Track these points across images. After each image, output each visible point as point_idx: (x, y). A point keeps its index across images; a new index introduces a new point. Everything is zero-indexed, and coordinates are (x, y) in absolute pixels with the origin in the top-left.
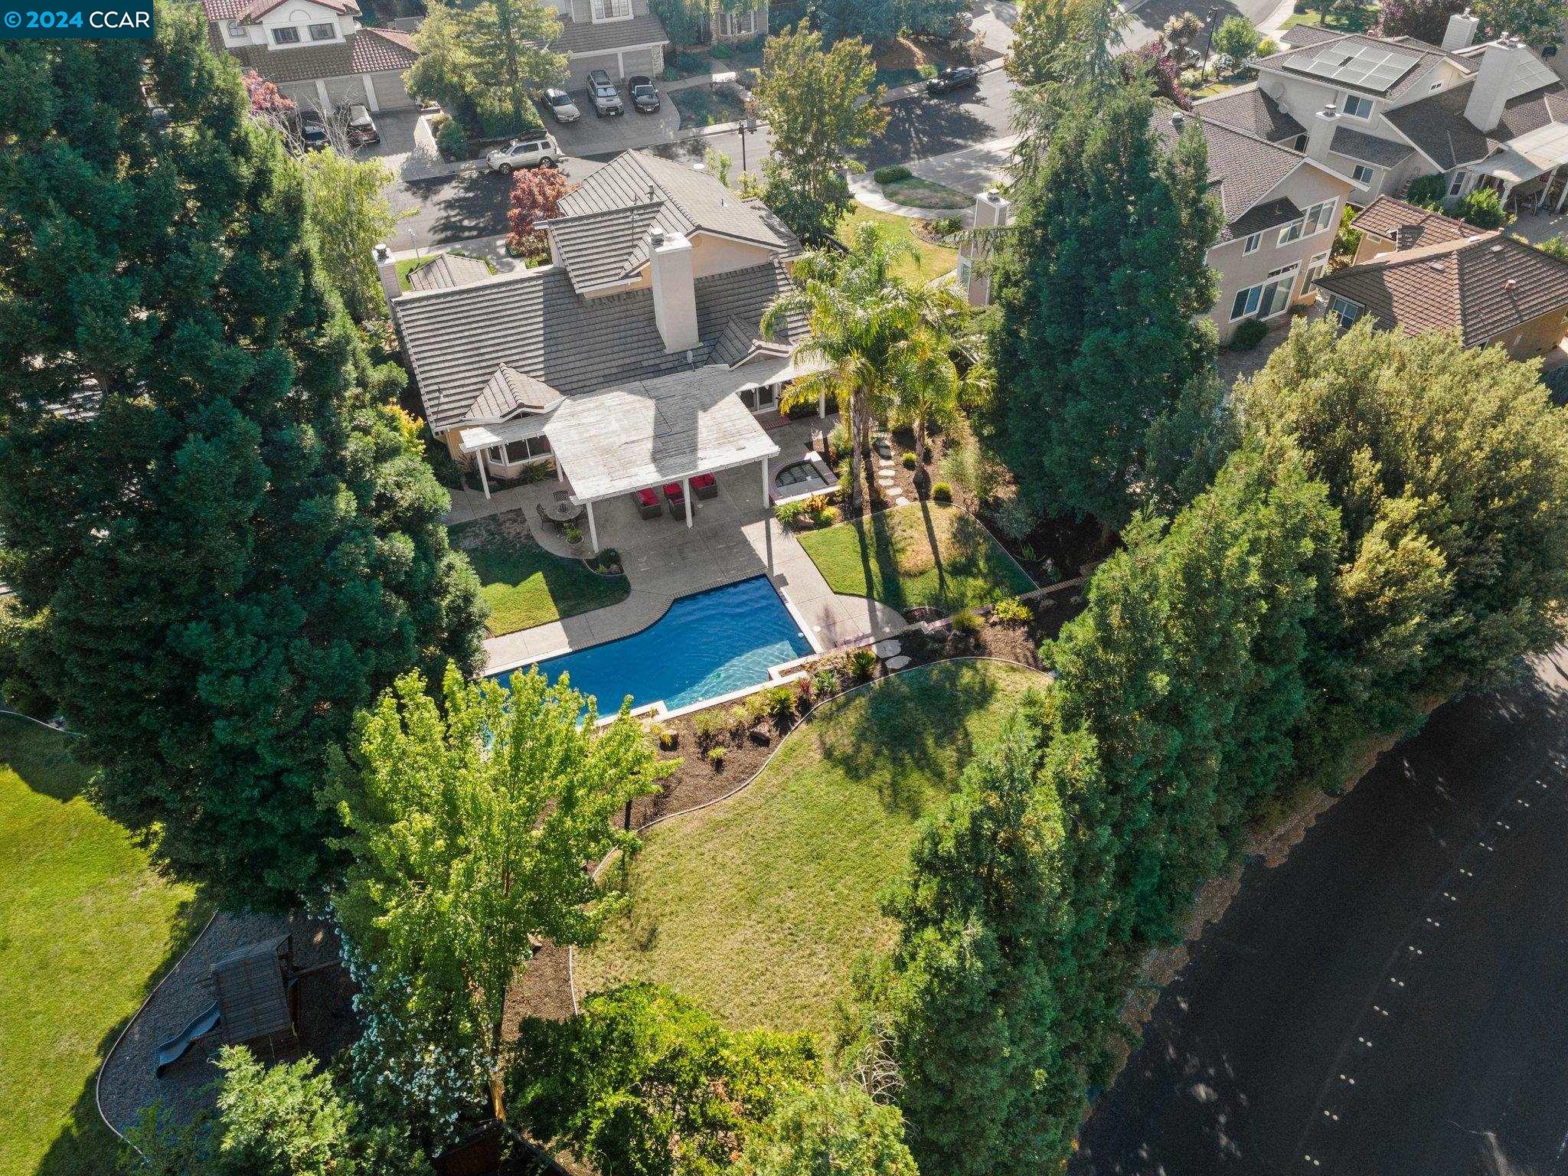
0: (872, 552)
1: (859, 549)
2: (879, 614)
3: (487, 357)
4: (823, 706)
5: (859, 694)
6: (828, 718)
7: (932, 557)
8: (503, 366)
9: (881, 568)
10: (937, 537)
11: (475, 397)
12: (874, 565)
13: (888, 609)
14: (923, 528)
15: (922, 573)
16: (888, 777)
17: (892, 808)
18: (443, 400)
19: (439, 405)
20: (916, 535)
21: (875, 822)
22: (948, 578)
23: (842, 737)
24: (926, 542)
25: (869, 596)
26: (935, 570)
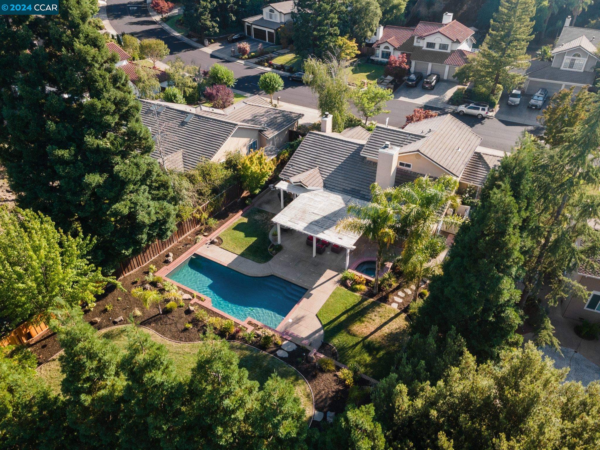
0: (352, 312)
1: (348, 308)
2: (317, 334)
5: (251, 351)
7: (369, 333)
8: (317, 168)
9: (344, 321)
10: (383, 329)
11: (299, 173)
12: (343, 318)
13: (323, 336)
14: (384, 321)
15: (354, 335)
19: (288, 170)
20: (376, 321)
22: (360, 346)
24: (376, 326)
25: (324, 326)
26: (361, 339)
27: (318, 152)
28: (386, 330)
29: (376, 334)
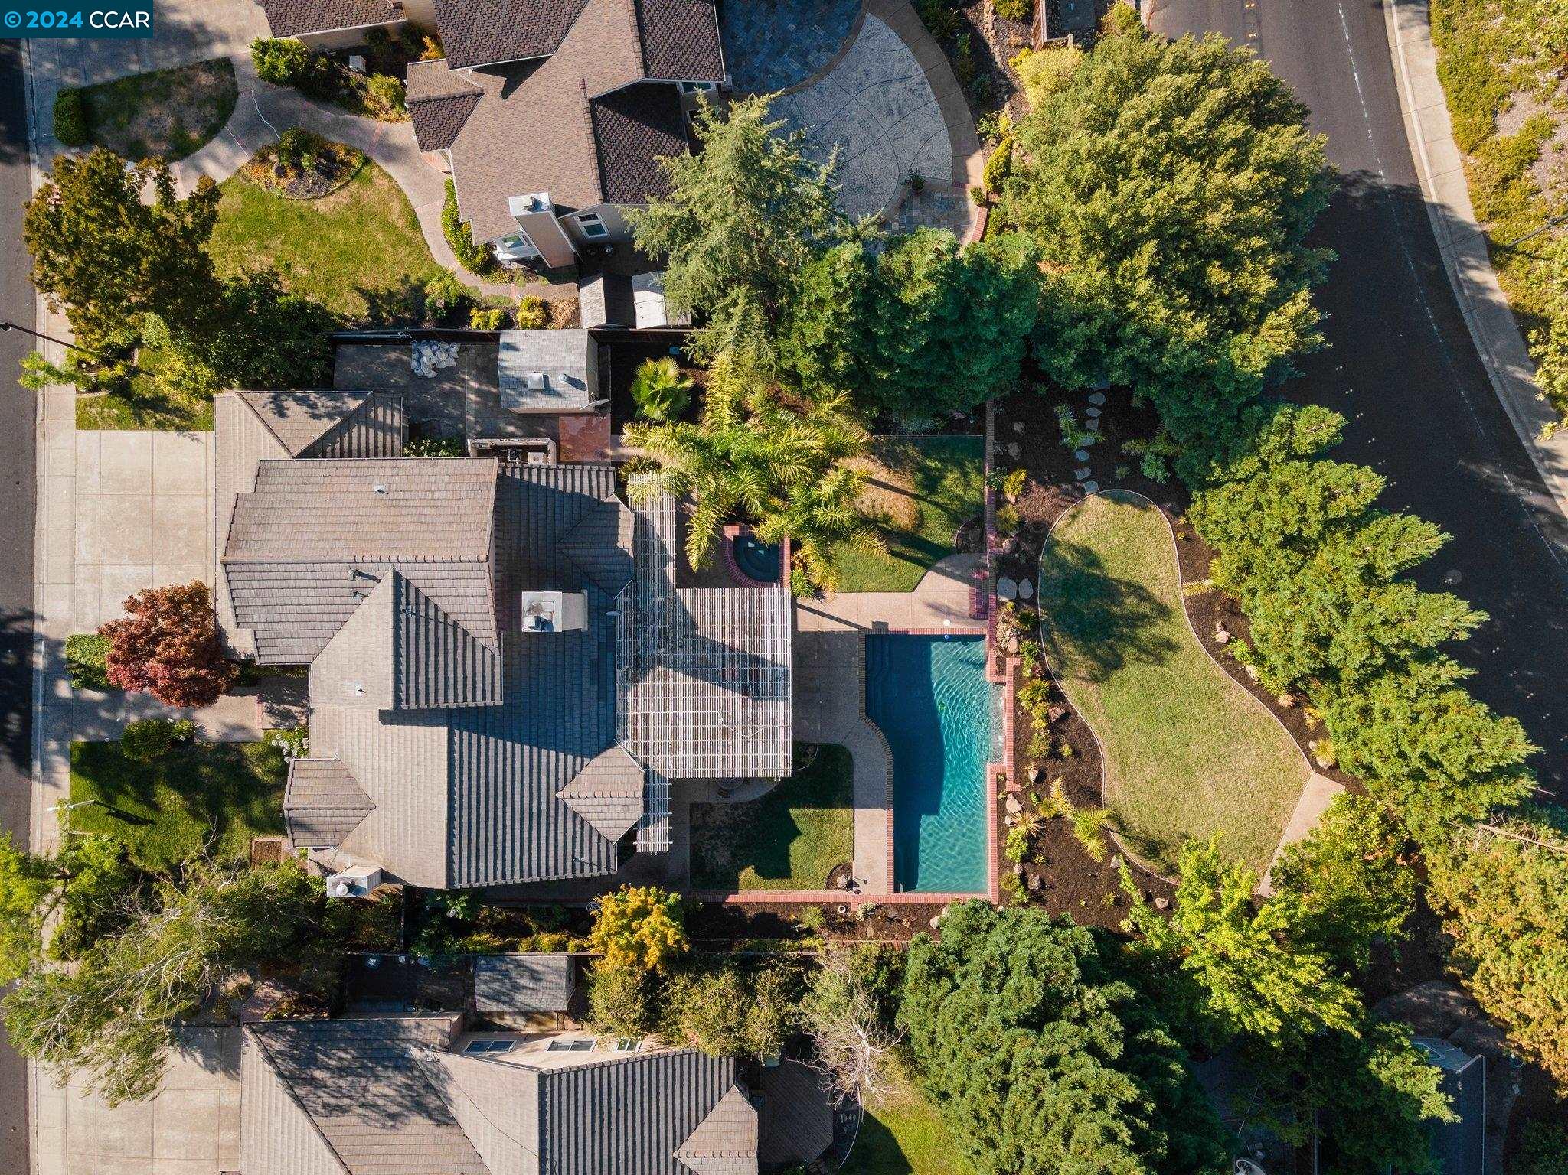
2: (951, 570)
3: (544, 807)
4: (1050, 662)
5: (1049, 632)
6: (1062, 663)
7: (904, 497)
8: (559, 795)
10: (882, 480)
11: (591, 828)
13: (948, 560)
15: (920, 514)
16: (1132, 650)
17: (1159, 660)
18: (586, 858)
19: (591, 864)
20: (873, 496)
21: (1162, 675)
22: (935, 498)
23: (1083, 665)
24: (883, 492)
25: (928, 567)
26: (922, 503)
27: (509, 823)
28: (882, 474)
29: (899, 485)
